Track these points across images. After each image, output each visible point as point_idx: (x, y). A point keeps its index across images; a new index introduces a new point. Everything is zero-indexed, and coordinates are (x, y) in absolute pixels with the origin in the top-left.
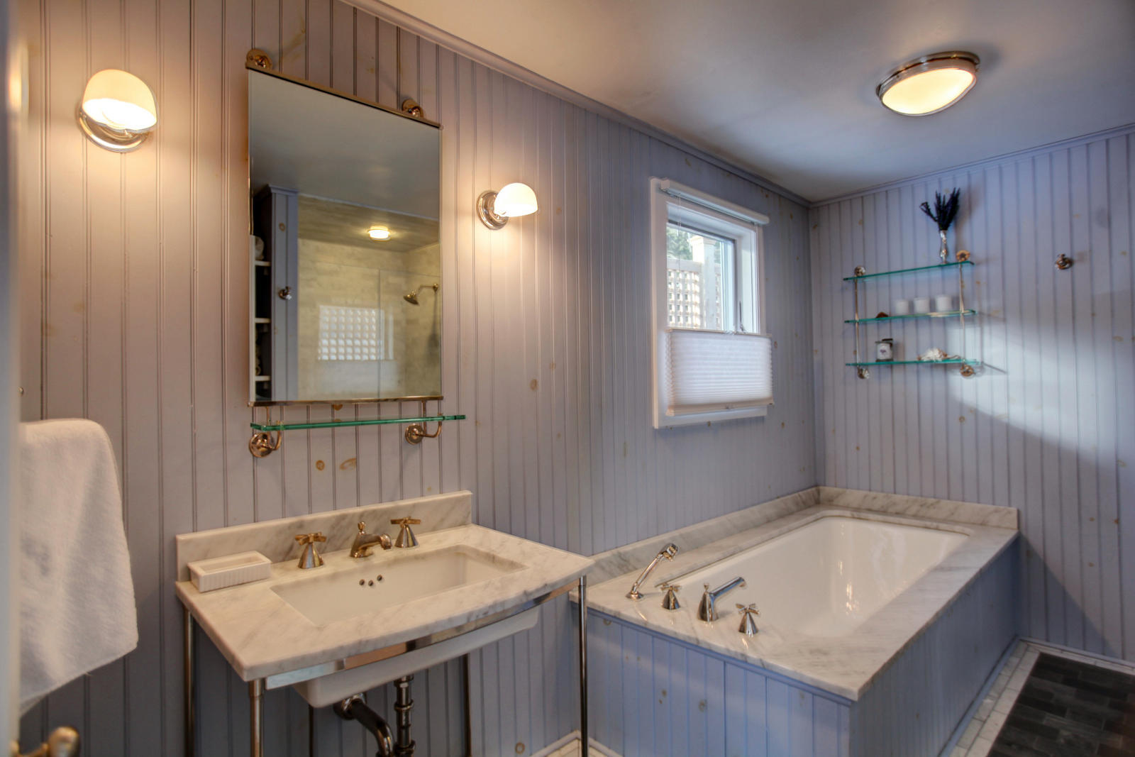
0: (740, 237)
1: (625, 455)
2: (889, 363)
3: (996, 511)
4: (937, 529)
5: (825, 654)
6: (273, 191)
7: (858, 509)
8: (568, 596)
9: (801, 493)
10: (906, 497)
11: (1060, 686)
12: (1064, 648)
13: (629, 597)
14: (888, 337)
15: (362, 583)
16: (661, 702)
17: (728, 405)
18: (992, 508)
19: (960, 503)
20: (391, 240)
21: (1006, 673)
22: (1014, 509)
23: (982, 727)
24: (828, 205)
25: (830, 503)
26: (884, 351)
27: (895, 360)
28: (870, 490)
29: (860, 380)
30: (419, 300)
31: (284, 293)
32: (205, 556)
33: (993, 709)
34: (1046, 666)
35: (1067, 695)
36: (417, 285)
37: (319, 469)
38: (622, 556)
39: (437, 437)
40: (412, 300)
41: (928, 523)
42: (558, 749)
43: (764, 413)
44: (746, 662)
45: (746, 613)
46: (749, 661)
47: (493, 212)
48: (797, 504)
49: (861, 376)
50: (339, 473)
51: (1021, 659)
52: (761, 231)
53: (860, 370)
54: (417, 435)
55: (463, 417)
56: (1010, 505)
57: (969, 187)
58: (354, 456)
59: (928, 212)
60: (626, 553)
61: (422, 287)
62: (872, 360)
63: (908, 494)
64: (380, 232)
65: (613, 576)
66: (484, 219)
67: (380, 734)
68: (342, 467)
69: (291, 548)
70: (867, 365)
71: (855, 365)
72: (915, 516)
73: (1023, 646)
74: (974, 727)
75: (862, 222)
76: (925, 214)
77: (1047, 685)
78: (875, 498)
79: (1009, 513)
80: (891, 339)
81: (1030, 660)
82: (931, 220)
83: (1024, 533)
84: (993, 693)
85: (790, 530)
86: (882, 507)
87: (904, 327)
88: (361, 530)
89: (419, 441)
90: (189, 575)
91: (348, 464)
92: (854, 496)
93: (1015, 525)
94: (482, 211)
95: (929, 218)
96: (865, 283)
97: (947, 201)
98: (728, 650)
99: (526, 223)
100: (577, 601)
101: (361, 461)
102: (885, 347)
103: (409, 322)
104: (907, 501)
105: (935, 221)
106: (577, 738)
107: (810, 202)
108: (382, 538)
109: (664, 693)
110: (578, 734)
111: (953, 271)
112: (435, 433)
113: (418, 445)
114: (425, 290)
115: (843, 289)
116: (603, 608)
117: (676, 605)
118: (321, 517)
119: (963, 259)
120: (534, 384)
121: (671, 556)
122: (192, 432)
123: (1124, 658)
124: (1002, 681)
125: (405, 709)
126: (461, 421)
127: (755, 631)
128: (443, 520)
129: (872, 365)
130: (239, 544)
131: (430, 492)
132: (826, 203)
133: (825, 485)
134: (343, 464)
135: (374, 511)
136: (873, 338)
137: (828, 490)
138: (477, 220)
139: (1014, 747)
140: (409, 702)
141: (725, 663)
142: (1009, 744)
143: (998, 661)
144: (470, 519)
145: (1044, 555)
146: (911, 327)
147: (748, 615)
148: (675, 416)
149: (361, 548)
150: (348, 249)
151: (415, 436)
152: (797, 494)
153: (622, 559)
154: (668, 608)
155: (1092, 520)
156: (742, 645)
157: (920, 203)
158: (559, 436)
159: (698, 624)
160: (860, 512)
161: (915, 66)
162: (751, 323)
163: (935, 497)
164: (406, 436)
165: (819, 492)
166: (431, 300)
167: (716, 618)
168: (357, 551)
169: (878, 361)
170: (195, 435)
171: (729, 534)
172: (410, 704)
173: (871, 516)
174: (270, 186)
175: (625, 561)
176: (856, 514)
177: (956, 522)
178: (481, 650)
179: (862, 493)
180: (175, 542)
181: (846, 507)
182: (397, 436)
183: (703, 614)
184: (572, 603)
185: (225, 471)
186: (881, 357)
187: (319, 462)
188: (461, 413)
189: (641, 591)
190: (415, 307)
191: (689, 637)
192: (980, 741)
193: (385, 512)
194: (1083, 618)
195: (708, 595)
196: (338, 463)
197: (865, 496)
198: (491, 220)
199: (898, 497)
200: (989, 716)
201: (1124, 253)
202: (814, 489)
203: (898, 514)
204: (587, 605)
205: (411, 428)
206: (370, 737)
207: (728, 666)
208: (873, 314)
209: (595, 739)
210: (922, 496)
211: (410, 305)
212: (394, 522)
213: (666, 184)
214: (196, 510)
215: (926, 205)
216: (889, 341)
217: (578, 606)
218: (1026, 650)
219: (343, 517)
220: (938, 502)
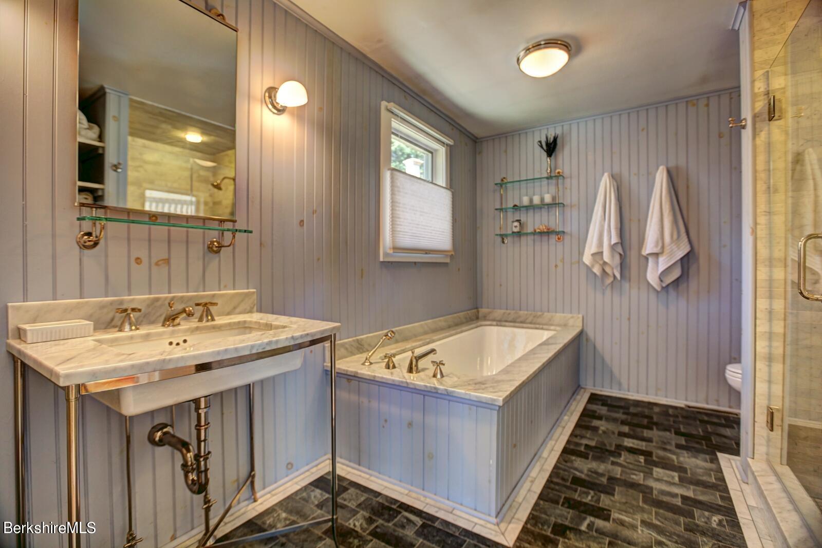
0: (436, 150)
1: (362, 277)
2: (519, 234)
3: (572, 317)
4: (542, 329)
5: (484, 384)
6: (107, 91)
7: (500, 321)
8: (324, 367)
9: (469, 312)
10: (526, 312)
11: (600, 407)
12: (602, 389)
13: (363, 364)
14: (519, 219)
15: (171, 343)
16: (383, 427)
17: (427, 251)
18: (570, 315)
19: (554, 314)
20: (202, 143)
21: (574, 404)
22: (580, 316)
23: (563, 430)
24: (487, 140)
25: (485, 318)
26: (516, 227)
27: (522, 232)
28: (507, 309)
29: (502, 245)
30: (222, 186)
31: (116, 167)
32: (34, 321)
33: (569, 421)
34: (594, 398)
35: (603, 410)
36: (222, 177)
37: (138, 263)
38: (360, 342)
39: (231, 247)
40: (218, 187)
41: (538, 326)
42: (317, 466)
43: (448, 260)
44: (437, 393)
45: (438, 366)
46: (439, 392)
47: (275, 100)
48: (466, 318)
49: (503, 242)
50: (154, 268)
51: (582, 396)
52: (448, 148)
53: (503, 237)
54: (216, 247)
55: (251, 232)
56: (579, 313)
57: (563, 134)
58: (166, 257)
59: (541, 146)
60: (362, 339)
61: (225, 178)
62: (509, 232)
63: (527, 311)
64: (194, 137)
65: (353, 354)
66: (270, 106)
67: (184, 451)
68: (157, 264)
69: (112, 320)
70: (506, 235)
71: (501, 235)
72: (531, 323)
73: (582, 390)
74: (559, 430)
75: (506, 151)
76: (539, 148)
77: (594, 407)
78: (509, 314)
79: (578, 318)
80: (520, 220)
81: (586, 397)
82: (543, 151)
83: (585, 329)
84: (568, 413)
85: (462, 332)
86: (513, 319)
87: (527, 213)
88: (171, 307)
89: (218, 252)
90: (20, 334)
91: (162, 262)
92: (498, 313)
93: (581, 325)
94: (268, 100)
95: (542, 149)
96: (506, 187)
97: (551, 141)
98: (426, 386)
99: (299, 113)
100: (329, 369)
101: (172, 261)
102: (516, 224)
103: (215, 203)
104: (527, 315)
105: (545, 151)
106: (329, 459)
107: (477, 138)
108: (187, 309)
109: (386, 421)
110: (330, 456)
111: (554, 181)
112: (229, 244)
113: (217, 255)
114: (226, 181)
115: (494, 191)
116: (347, 371)
117: (394, 367)
118: (139, 298)
119: (559, 176)
120: (301, 223)
121: (391, 338)
122: (23, 224)
123: (629, 391)
124: (573, 408)
125: (203, 428)
126: (250, 234)
127: (442, 376)
128: (235, 308)
129: (510, 234)
130: (67, 313)
131: (226, 287)
132: (485, 139)
133: (482, 308)
134: (158, 261)
135: (182, 297)
136: (510, 220)
137: (483, 311)
138: (264, 107)
139: (578, 437)
140: (207, 423)
141: (424, 396)
142: (576, 436)
143: (571, 398)
144: (255, 309)
145: (595, 339)
146: (531, 213)
147: (438, 367)
148: (394, 252)
149: (171, 319)
150: (169, 148)
151: (214, 249)
152: (466, 312)
153: (359, 344)
154: (389, 368)
155: (617, 319)
156: (434, 383)
157: (537, 141)
158: (318, 259)
159: (407, 375)
160: (500, 322)
161: (537, 46)
162: (441, 179)
163: (541, 311)
164: (209, 248)
165: (478, 312)
166: (232, 188)
167: (418, 371)
168: (168, 321)
169: (513, 232)
170: (26, 226)
171: (426, 333)
172: (207, 425)
173: (507, 324)
174: (106, 86)
175: (361, 345)
176: (499, 323)
177: (552, 325)
178: (262, 382)
179: (503, 311)
180: (6, 308)
181: (494, 320)
182: (201, 246)
183: (410, 370)
184: (326, 371)
185: (54, 257)
186: (516, 230)
187: (138, 259)
188: (250, 229)
189: (372, 361)
190: (221, 192)
191: (402, 382)
192: (562, 437)
193: (191, 298)
194: (611, 372)
195: (414, 358)
196: (154, 260)
197: (504, 313)
198: (275, 107)
199: (521, 312)
200: (566, 425)
201: (635, 174)
202: (476, 310)
203: (521, 322)
204: (337, 371)
205: (212, 242)
206: (178, 455)
207: (426, 397)
208: (511, 205)
209: (341, 457)
210: (534, 311)
211: (216, 190)
212: (198, 305)
213: (392, 106)
214: (27, 284)
215: (540, 142)
216: (519, 221)
217: (330, 373)
218: (585, 392)
219: (157, 300)
220: (543, 314)
